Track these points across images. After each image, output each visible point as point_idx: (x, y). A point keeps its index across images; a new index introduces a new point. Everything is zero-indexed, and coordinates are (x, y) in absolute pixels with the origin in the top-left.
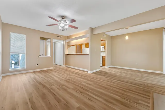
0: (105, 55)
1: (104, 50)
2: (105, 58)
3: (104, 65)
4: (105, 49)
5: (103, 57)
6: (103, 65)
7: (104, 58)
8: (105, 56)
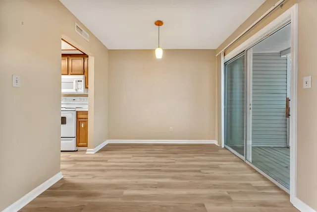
0: (85, 108)
1: (81, 90)
2: (85, 121)
3: (81, 144)
4: (86, 87)
5: (80, 116)
6: (77, 146)
7: (81, 119)
8: (86, 113)
